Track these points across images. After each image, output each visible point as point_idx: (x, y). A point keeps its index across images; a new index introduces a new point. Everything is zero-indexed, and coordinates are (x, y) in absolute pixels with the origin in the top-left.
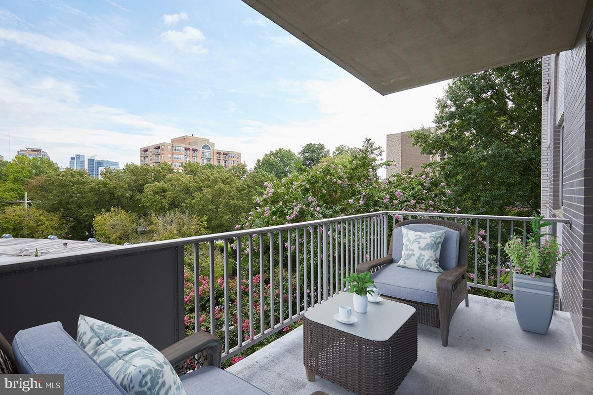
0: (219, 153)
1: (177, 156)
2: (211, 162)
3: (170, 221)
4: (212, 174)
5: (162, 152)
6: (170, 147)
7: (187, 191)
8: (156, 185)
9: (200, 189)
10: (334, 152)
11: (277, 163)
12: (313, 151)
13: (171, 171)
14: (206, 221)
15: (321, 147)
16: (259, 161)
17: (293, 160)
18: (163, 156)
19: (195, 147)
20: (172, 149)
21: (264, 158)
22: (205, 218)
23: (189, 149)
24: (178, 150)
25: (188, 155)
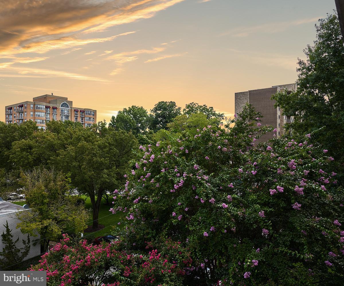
0: (76, 111)
1: (39, 113)
2: (70, 119)
3: (37, 177)
4: (75, 132)
5: (25, 110)
6: (32, 106)
7: (52, 148)
8: (23, 142)
9: (64, 147)
10: (184, 110)
11: (130, 120)
12: (165, 109)
13: (36, 128)
14: (70, 177)
15: (173, 104)
16: (113, 118)
17: (145, 117)
18: (26, 113)
19: (55, 106)
20: (34, 107)
21: (118, 115)
22: (69, 174)
23: (49, 107)
24: (39, 108)
25: (48, 112)
